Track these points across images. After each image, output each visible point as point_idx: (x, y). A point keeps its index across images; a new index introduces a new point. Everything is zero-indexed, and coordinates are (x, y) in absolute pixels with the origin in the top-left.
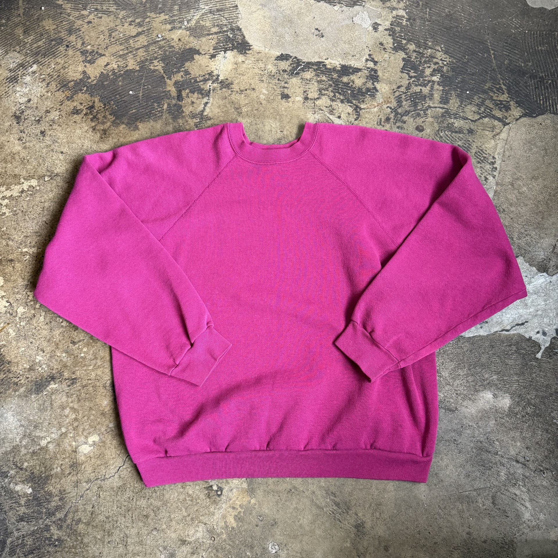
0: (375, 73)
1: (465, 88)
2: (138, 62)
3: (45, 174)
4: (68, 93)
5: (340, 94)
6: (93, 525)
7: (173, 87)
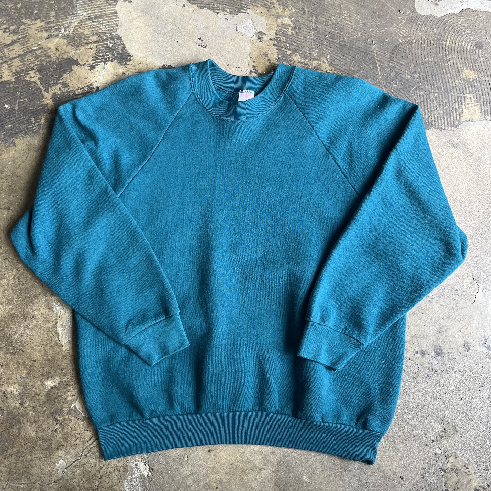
2: (13, 73)
7: (51, 100)
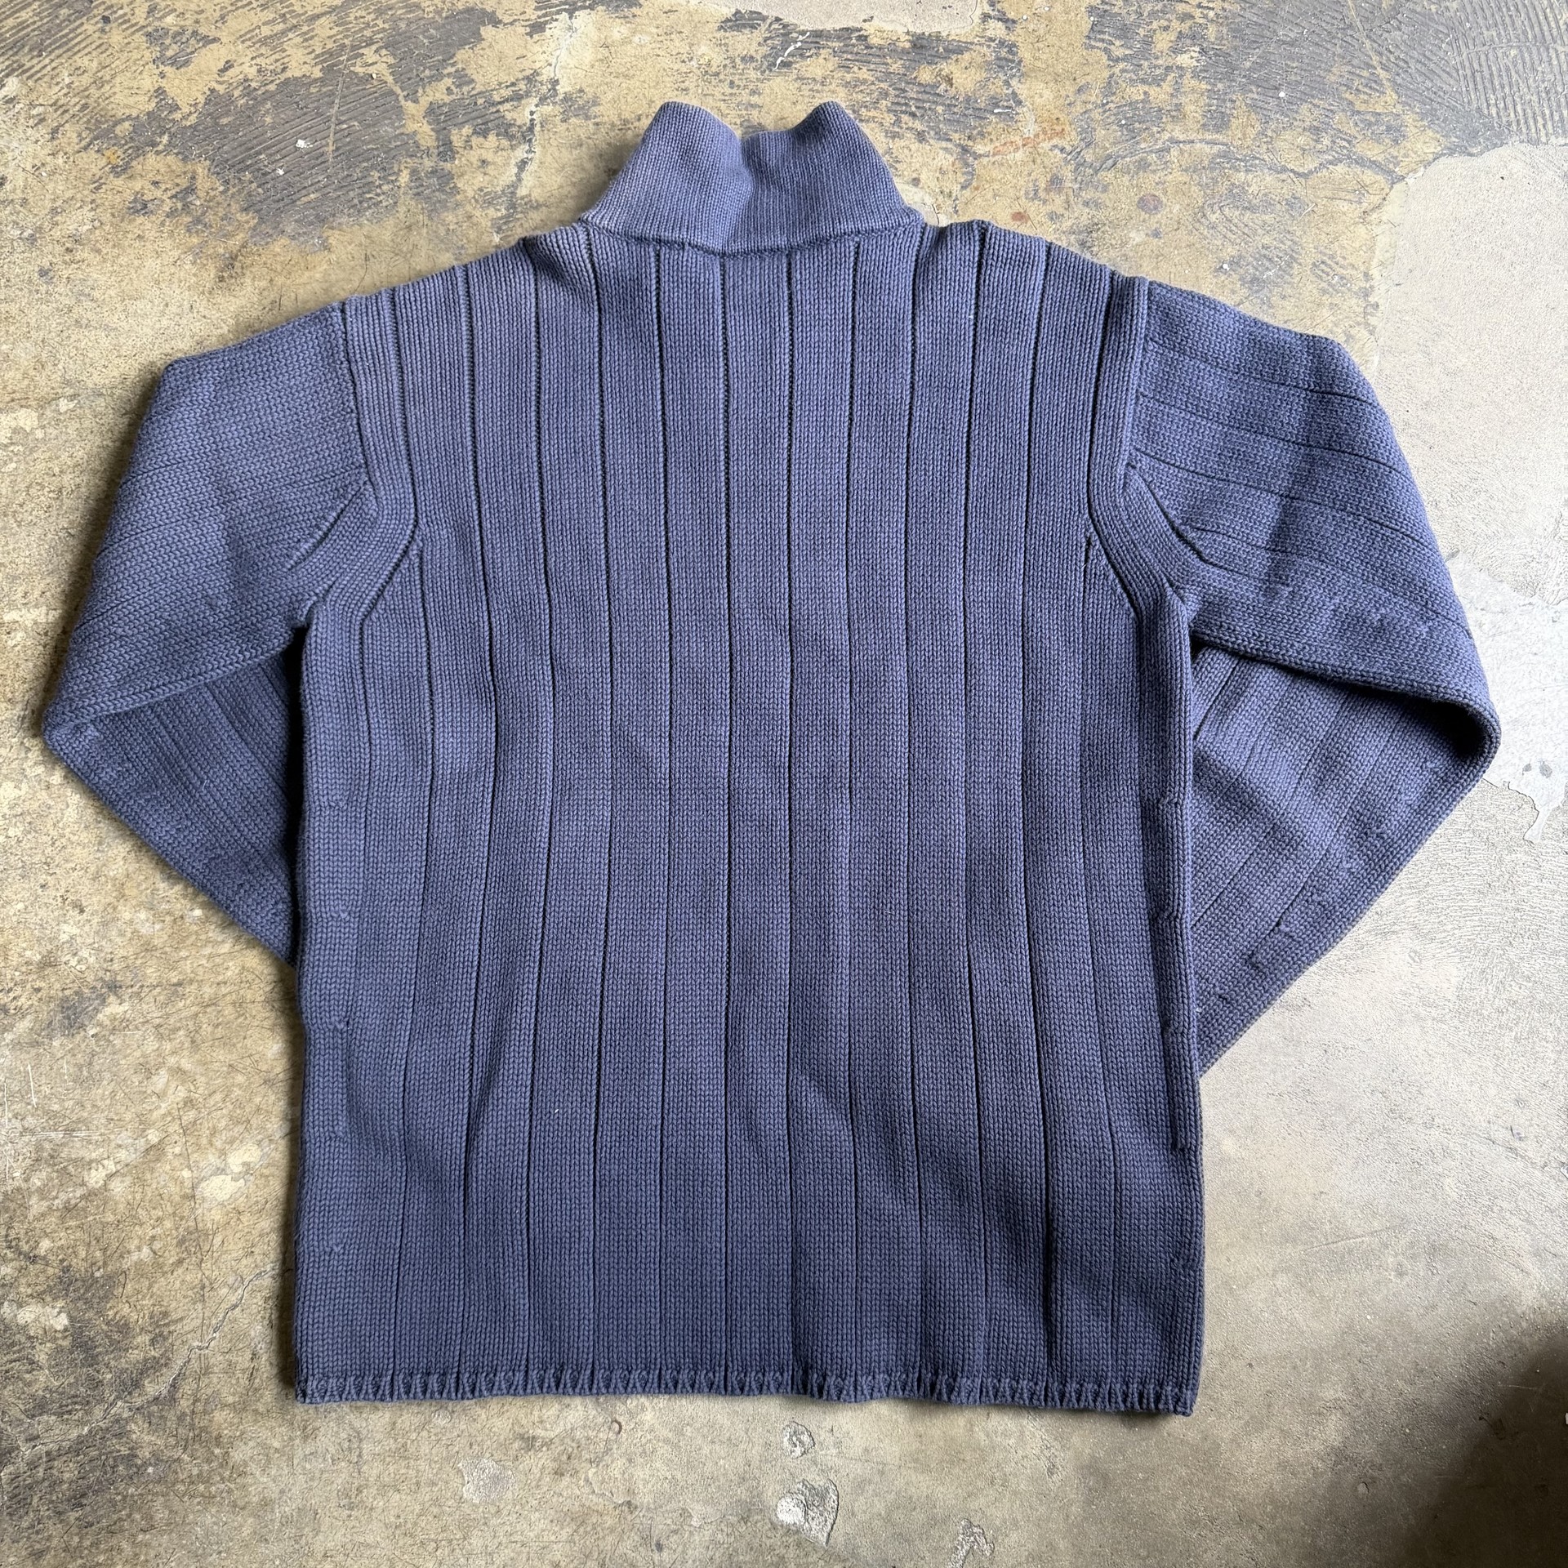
0: (1010, 52)
1: (1272, 82)
2: (317, 56)
3: (60, 391)
4: (117, 155)
5: (913, 115)
6: (256, 1411)
7: (425, 122)
